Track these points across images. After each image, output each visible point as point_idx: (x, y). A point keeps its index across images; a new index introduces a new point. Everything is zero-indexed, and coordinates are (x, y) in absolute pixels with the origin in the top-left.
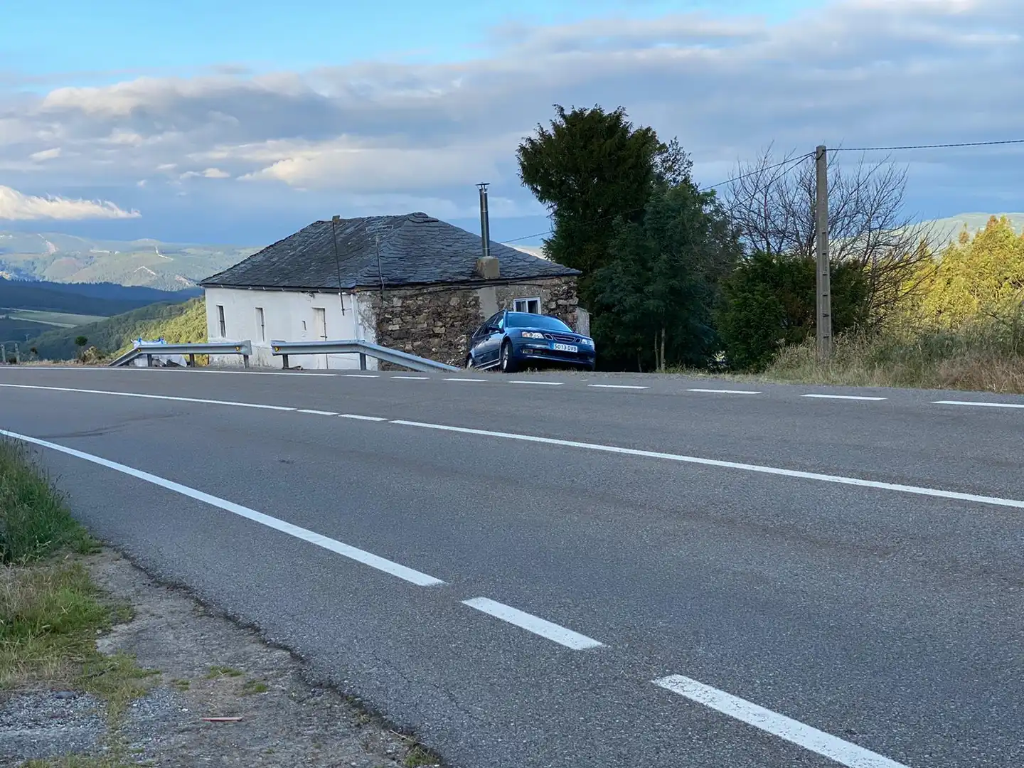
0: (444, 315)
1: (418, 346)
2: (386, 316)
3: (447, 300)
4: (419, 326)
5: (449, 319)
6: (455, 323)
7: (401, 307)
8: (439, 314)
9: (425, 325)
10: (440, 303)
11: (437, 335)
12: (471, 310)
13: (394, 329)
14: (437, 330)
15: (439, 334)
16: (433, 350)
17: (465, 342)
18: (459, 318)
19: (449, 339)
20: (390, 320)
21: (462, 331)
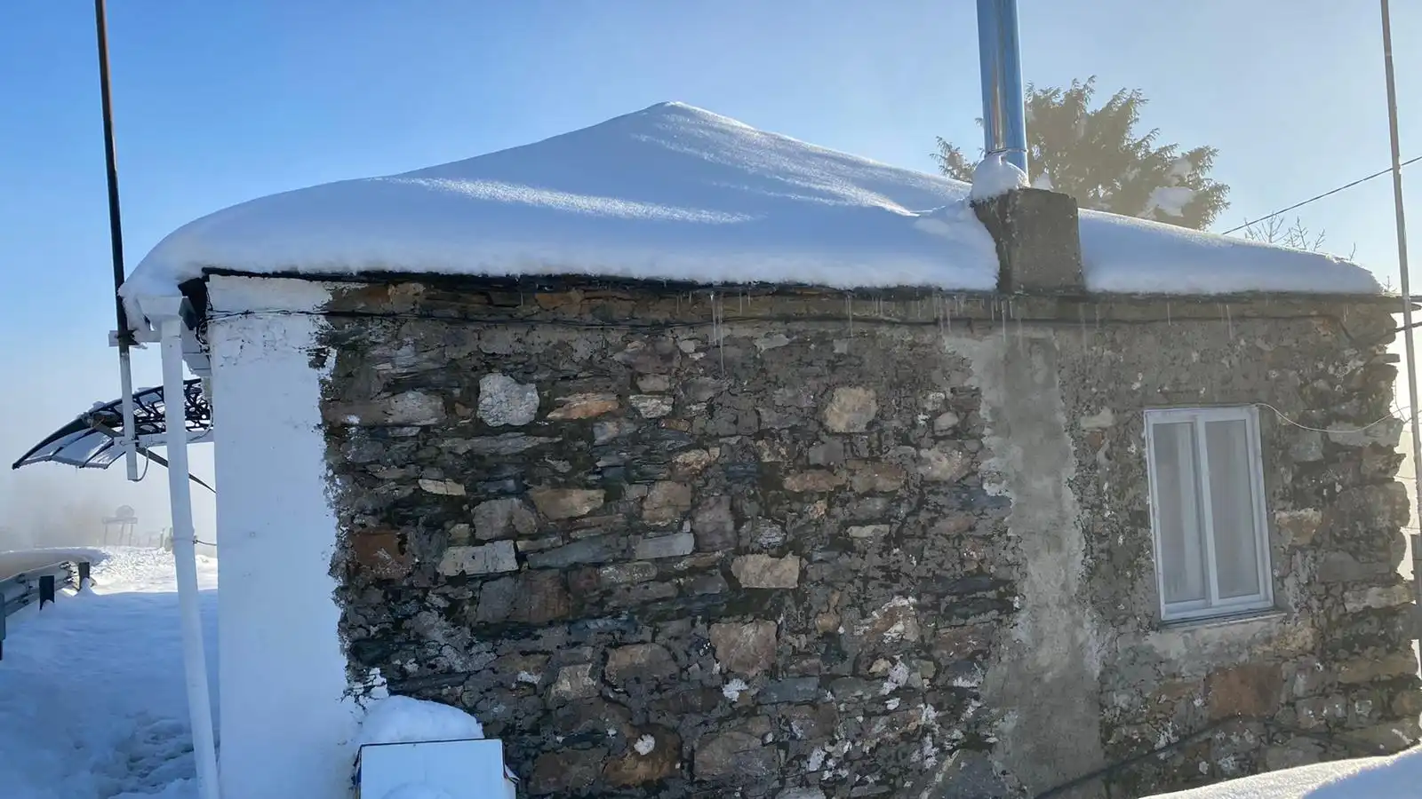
0: (792, 483)
1: (636, 675)
2: (430, 486)
3: (807, 402)
4: (648, 549)
5: (821, 506)
6: (854, 531)
7: (528, 429)
8: (768, 478)
9: (683, 544)
10: (769, 418)
11: (752, 604)
12: (942, 464)
13: (472, 568)
14: (755, 571)
15: (764, 594)
16: (733, 690)
17: (912, 637)
18: (879, 504)
19: (825, 622)
20: (457, 509)
21: (892, 576)
